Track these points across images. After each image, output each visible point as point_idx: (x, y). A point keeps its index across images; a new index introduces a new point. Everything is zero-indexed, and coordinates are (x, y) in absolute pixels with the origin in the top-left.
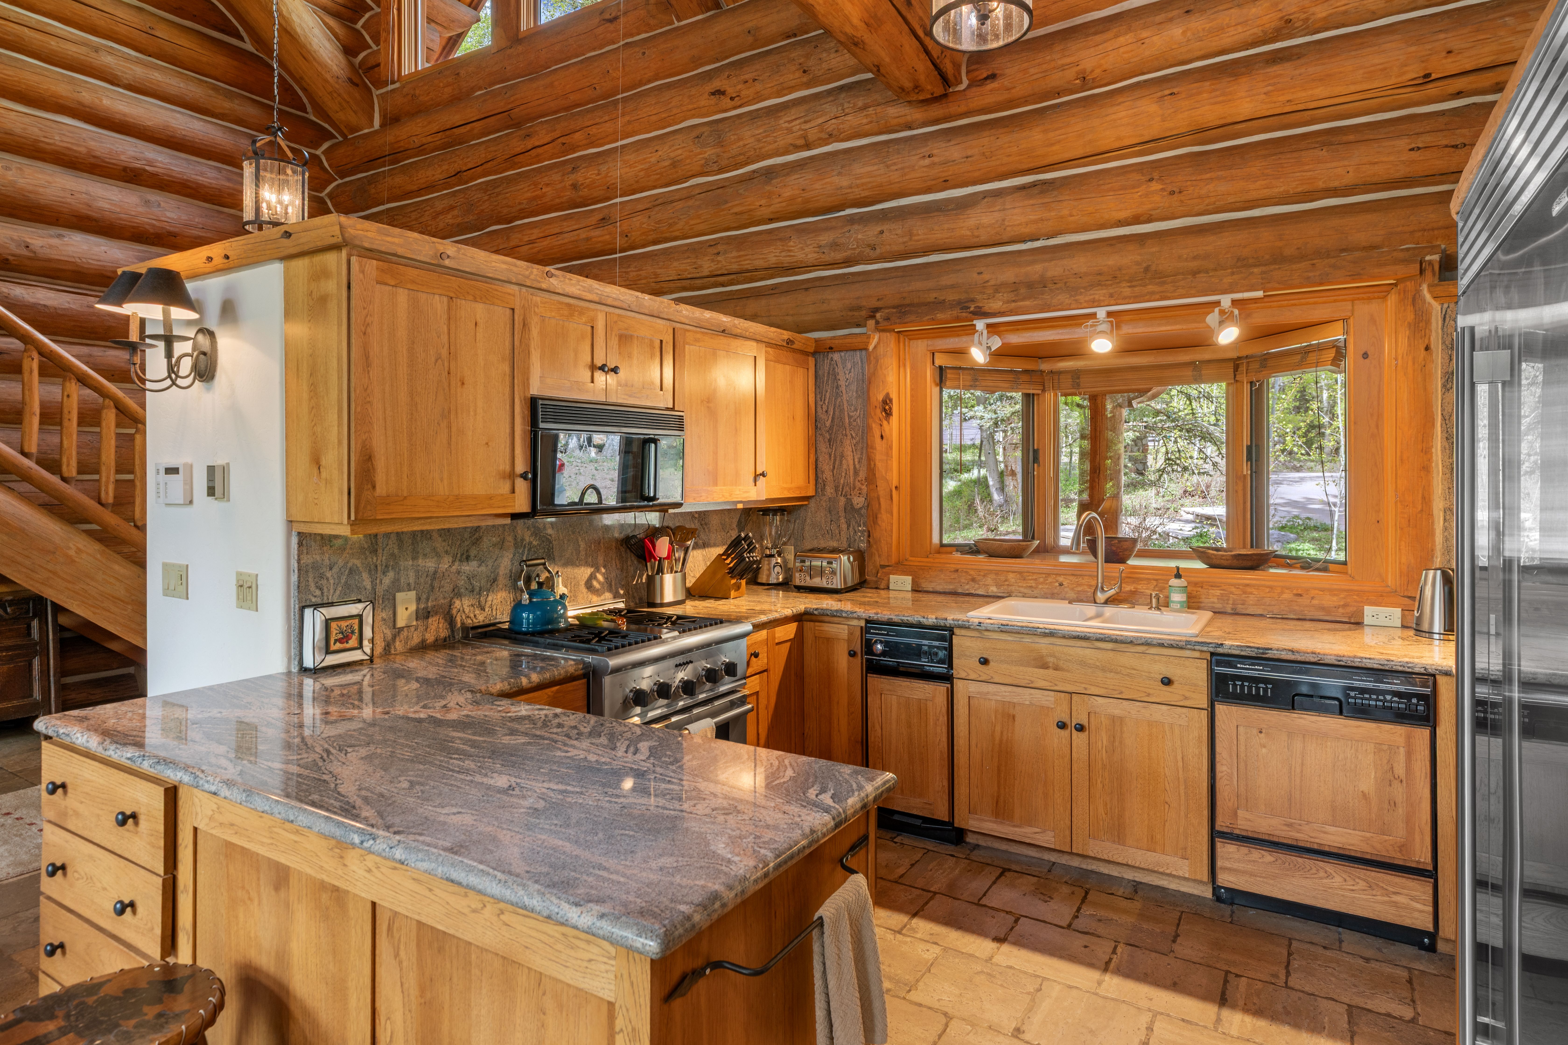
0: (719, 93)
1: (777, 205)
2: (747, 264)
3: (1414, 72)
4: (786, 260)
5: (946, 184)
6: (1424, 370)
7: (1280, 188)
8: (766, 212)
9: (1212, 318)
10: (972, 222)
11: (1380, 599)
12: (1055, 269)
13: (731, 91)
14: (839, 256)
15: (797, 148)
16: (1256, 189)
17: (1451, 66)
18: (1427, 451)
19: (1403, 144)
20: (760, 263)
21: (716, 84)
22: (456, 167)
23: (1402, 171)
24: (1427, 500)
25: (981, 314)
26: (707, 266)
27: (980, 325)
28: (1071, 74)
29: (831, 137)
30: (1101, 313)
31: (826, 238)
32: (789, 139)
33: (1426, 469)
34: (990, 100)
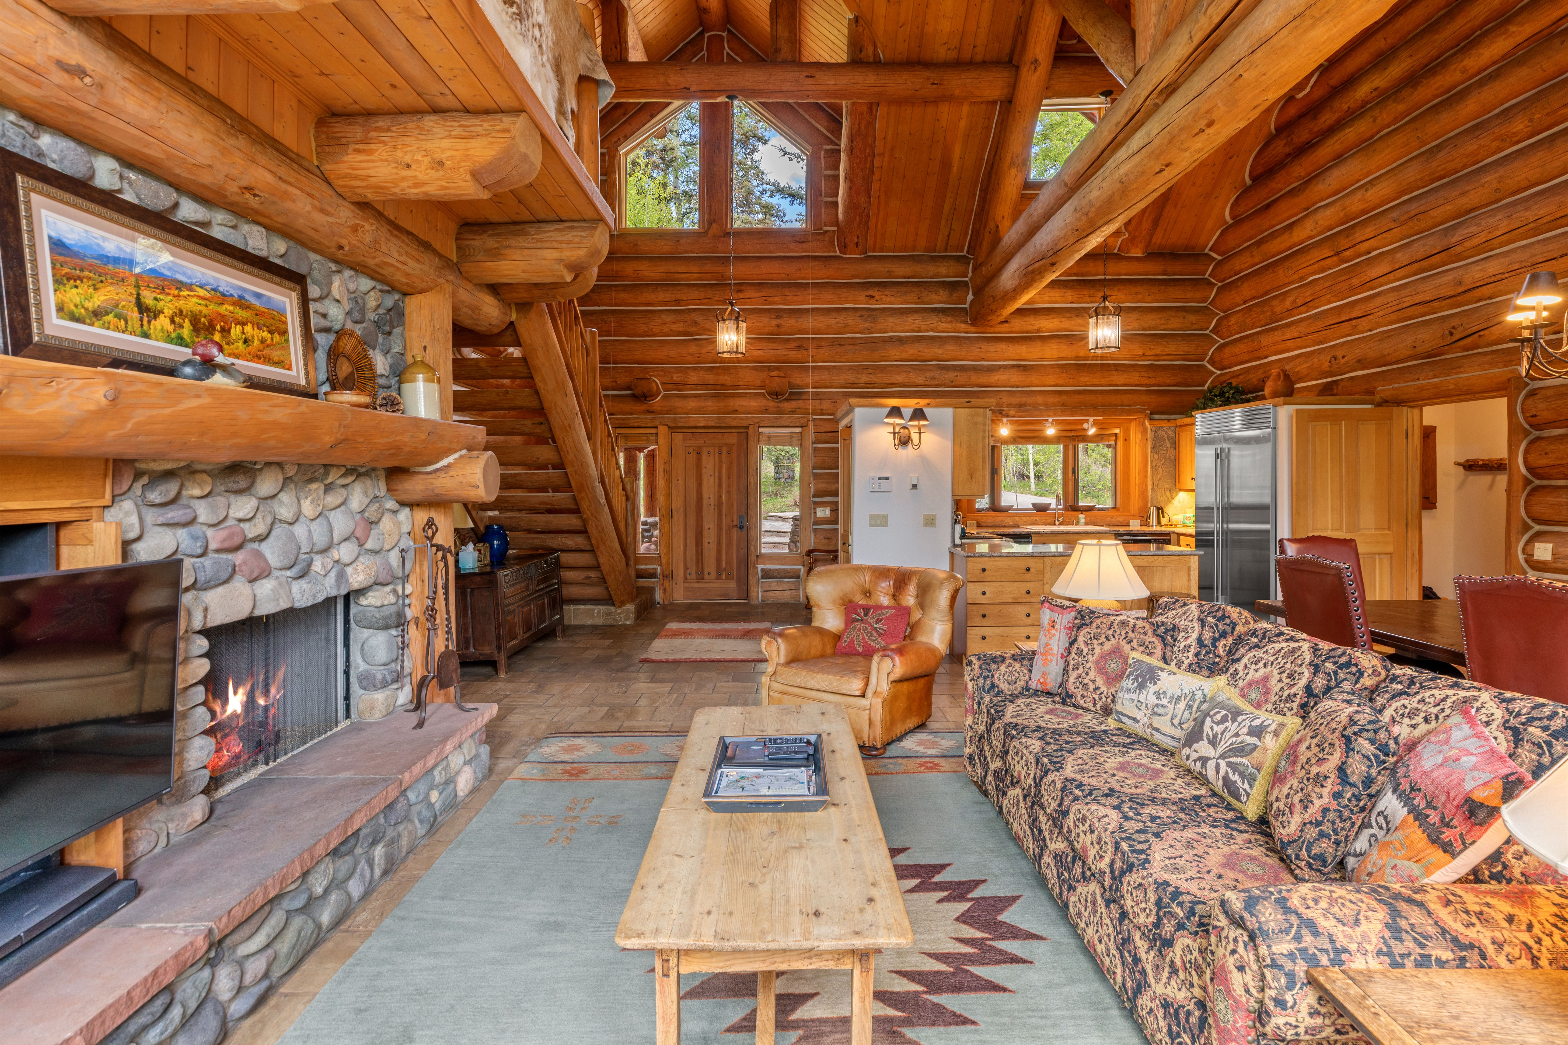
0: (871, 297)
1: (904, 356)
2: (886, 381)
3: (1140, 352)
4: (907, 381)
5: (983, 359)
6: (1146, 446)
7: (1103, 382)
8: (897, 357)
9: (1085, 426)
10: (996, 378)
11: (1134, 517)
12: (1030, 400)
13: (877, 297)
14: (934, 383)
15: (913, 331)
16: (1095, 381)
17: (1149, 353)
18: (1146, 471)
19: (1137, 374)
20: (894, 381)
21: (870, 293)
22: (678, 297)
23: (1136, 382)
24: (1146, 486)
25: (1008, 416)
26: (864, 378)
27: (1005, 420)
28: (1035, 327)
29: (932, 330)
30: (1051, 419)
31: (929, 375)
32: (912, 327)
33: (1146, 477)
34: (1004, 330)
